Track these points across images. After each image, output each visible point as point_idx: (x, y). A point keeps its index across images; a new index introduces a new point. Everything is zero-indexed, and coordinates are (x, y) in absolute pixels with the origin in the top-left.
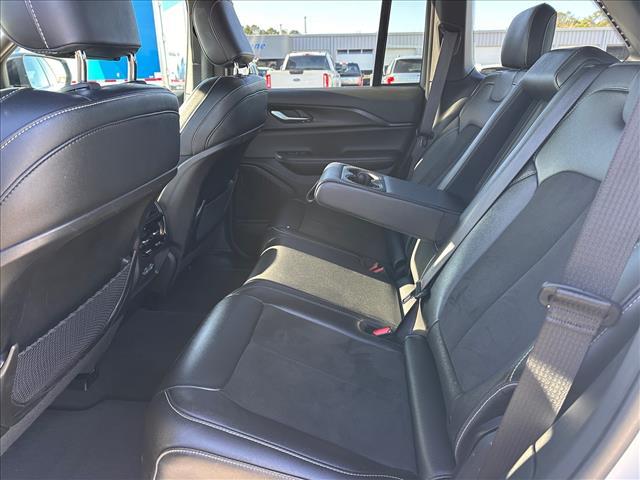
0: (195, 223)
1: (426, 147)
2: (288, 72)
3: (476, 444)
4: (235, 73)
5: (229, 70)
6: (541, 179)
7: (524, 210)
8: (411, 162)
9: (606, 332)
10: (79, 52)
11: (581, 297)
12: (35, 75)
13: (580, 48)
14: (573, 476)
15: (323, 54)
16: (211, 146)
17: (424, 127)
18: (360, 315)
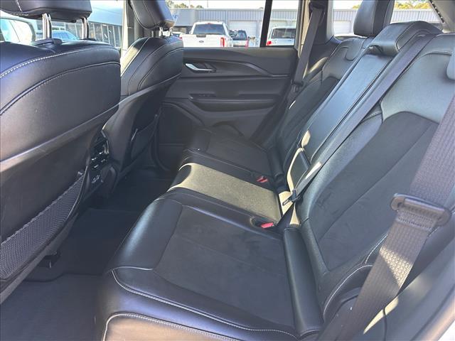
0: (130, 146)
1: (298, 92)
2: (195, 35)
3: (340, 308)
4: (160, 35)
5: (154, 33)
6: (385, 118)
7: (372, 139)
8: (286, 103)
9: (438, 229)
10: (46, 14)
11: (423, 204)
12: (8, 33)
13: (415, 22)
14: (415, 338)
15: (220, 23)
16: (143, 89)
17: (297, 78)
18: (251, 214)
